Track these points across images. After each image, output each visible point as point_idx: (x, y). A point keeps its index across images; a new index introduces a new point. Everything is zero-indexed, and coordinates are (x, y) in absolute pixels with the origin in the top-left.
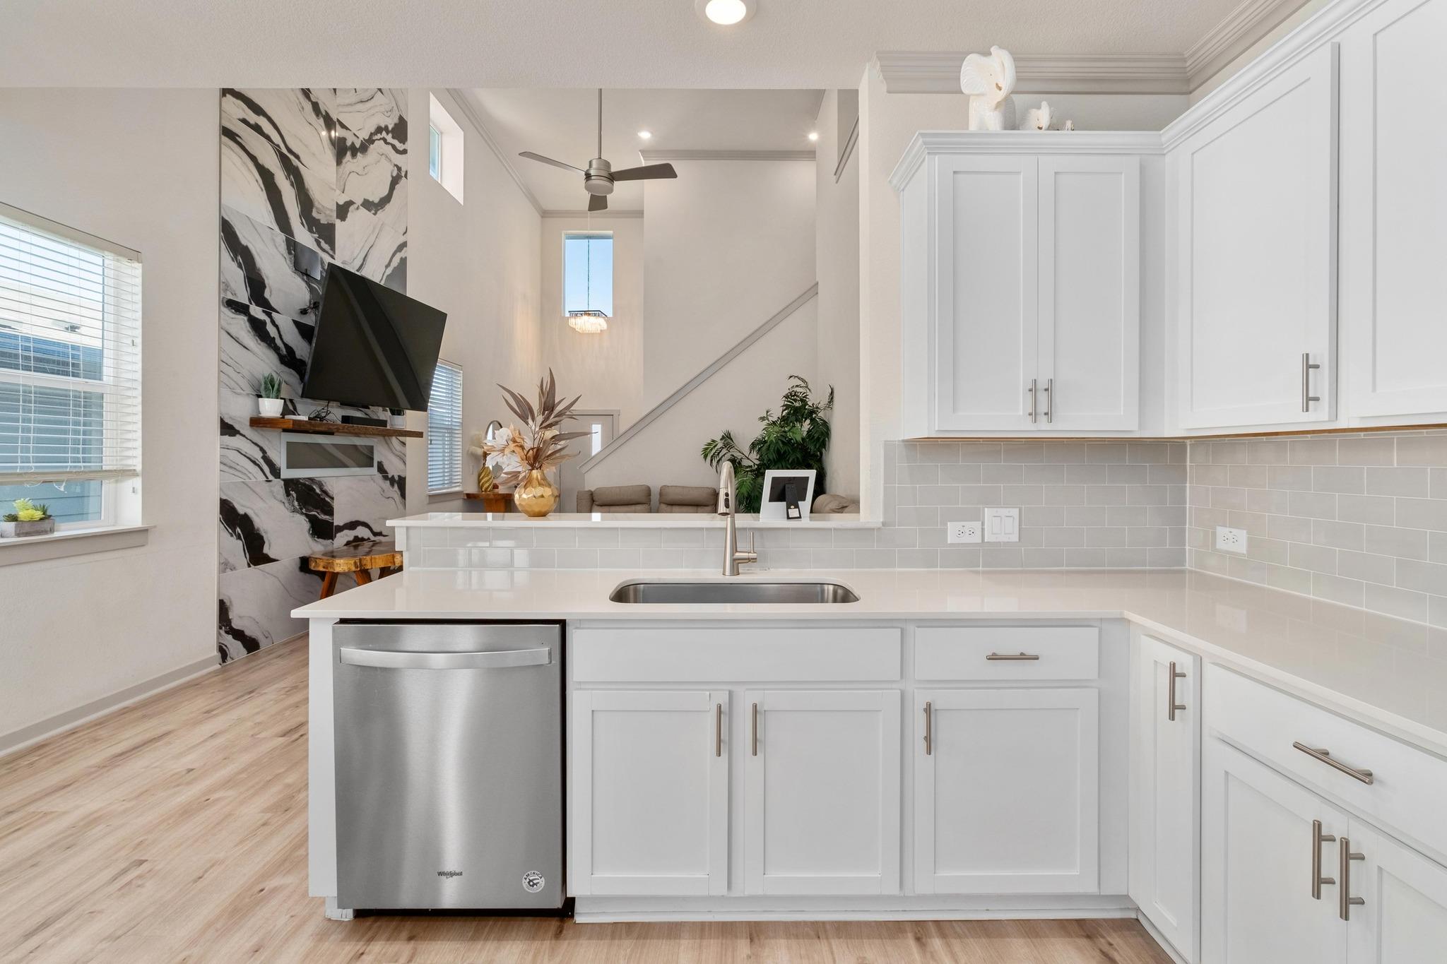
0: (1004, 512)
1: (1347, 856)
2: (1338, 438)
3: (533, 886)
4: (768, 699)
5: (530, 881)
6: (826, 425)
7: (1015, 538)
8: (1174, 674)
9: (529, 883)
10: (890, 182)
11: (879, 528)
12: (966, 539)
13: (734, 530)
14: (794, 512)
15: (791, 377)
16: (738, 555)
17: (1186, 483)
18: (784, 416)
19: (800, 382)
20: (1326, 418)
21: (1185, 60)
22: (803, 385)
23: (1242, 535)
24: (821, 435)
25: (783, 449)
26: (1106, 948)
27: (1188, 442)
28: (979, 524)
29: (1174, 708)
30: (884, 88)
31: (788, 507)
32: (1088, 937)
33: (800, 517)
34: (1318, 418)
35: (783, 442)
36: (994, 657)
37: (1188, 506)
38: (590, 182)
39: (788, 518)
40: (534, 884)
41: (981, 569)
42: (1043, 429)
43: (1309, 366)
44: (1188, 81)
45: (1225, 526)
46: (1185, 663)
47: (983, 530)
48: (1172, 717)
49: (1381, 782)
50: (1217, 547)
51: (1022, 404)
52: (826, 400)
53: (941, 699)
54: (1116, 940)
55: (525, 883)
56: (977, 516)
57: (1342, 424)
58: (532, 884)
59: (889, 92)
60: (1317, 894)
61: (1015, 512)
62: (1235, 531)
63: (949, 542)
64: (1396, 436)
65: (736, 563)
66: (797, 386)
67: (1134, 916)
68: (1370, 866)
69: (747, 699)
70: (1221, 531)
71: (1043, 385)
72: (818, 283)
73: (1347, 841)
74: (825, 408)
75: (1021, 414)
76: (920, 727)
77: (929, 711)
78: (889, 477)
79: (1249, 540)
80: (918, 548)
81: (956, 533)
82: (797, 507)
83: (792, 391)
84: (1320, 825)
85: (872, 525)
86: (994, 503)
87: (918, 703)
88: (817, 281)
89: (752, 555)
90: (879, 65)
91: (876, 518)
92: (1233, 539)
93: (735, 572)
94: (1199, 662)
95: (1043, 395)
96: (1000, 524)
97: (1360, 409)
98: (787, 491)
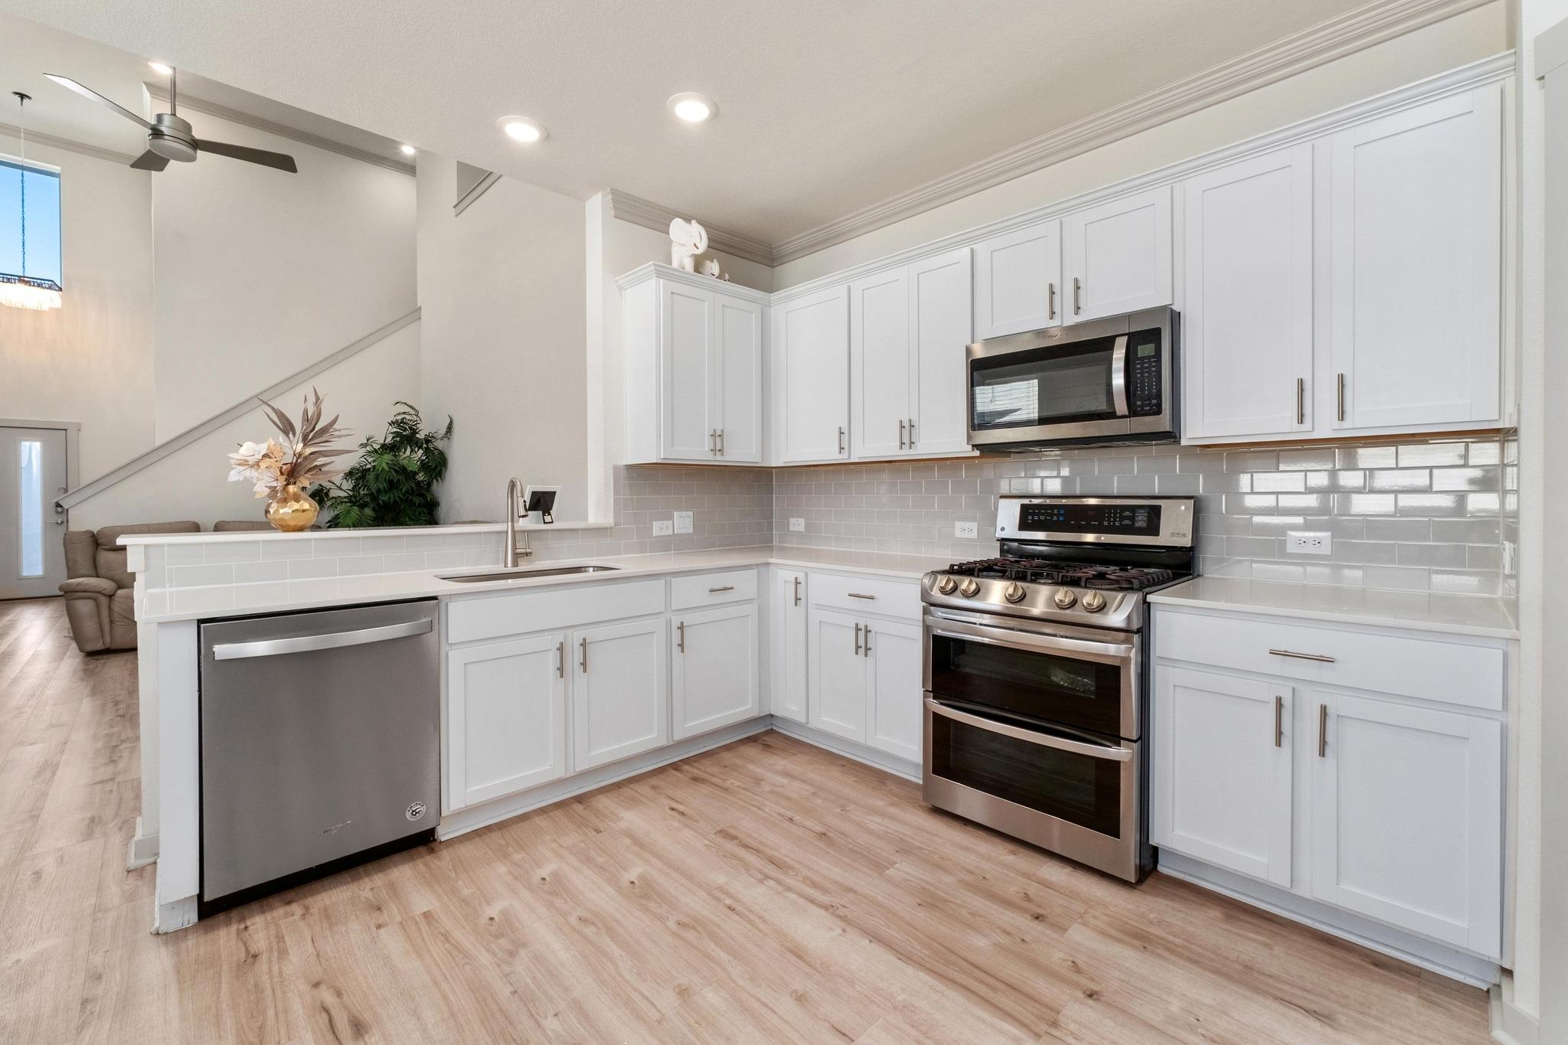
0: (684, 514)
1: (867, 632)
3: (415, 815)
4: (591, 634)
5: (413, 811)
6: (442, 454)
7: (692, 529)
8: (797, 583)
9: (412, 813)
10: (616, 281)
11: (611, 528)
12: (664, 533)
13: (514, 532)
14: (548, 518)
15: (397, 403)
16: (518, 551)
17: (772, 494)
18: (386, 445)
19: (408, 409)
20: (846, 457)
21: (773, 249)
22: (412, 412)
23: (802, 521)
24: (437, 465)
25: (395, 477)
26: (763, 742)
27: (774, 470)
28: (671, 522)
29: (797, 599)
30: (612, 213)
31: (544, 515)
32: (754, 741)
33: (552, 522)
34: (842, 458)
35: (396, 471)
36: (712, 591)
37: (773, 508)
38: (167, 146)
39: (545, 523)
40: (417, 813)
41: (672, 552)
42: (718, 460)
43: (840, 433)
44: (773, 259)
45: (793, 516)
46: (801, 578)
47: (673, 526)
48: (796, 605)
49: (876, 598)
50: (792, 531)
51: (708, 444)
52: (443, 431)
53: (688, 619)
54: (766, 738)
55: (408, 815)
56: (671, 518)
57: (851, 460)
58: (414, 813)
59: (615, 217)
60: (857, 652)
61: (691, 514)
62: (797, 519)
63: (654, 535)
64: (864, 467)
65: (517, 556)
66: (404, 413)
67: (770, 728)
68: (873, 633)
69: (577, 637)
70: (792, 520)
71: (718, 432)
72: (420, 308)
73: (866, 627)
74: (442, 439)
75: (707, 449)
76: (676, 639)
77: (681, 628)
78: (616, 492)
79: (806, 524)
80: (635, 540)
81: (659, 528)
82: (549, 514)
83: (399, 418)
84: (857, 625)
85: (606, 525)
86: (680, 509)
87: (676, 624)
88: (418, 306)
89: (528, 550)
90: (610, 197)
91: (608, 520)
92: (797, 524)
93: (515, 564)
94: (806, 574)
95: (718, 439)
96: (682, 522)
97: (859, 453)
98: (542, 502)
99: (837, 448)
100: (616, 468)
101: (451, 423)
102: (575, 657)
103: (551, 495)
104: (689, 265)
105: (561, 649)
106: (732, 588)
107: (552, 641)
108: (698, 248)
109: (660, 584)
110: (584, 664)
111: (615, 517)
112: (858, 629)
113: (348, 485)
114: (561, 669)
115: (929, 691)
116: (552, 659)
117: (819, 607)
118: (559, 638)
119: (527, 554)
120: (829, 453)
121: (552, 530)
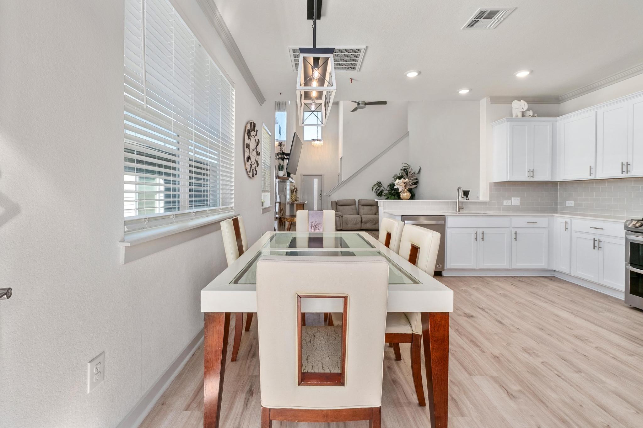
0: (516, 198)
1: (599, 241)
2: (595, 181)
4: (485, 230)
7: (519, 204)
8: (566, 223)
9: (438, 266)
10: (492, 125)
11: (488, 202)
12: (508, 204)
13: (459, 202)
14: (467, 199)
15: (403, 163)
16: (460, 207)
17: (558, 192)
19: (406, 165)
20: (594, 177)
21: (559, 97)
22: (408, 166)
26: (550, 279)
27: (558, 183)
28: (511, 201)
29: (566, 229)
30: (490, 103)
31: (466, 197)
33: (469, 200)
34: (592, 177)
36: (528, 223)
37: (558, 197)
38: (359, 106)
40: (440, 266)
41: (511, 211)
42: (532, 179)
43: (591, 168)
44: (559, 101)
45: (568, 201)
46: (568, 221)
48: (566, 231)
49: (604, 229)
50: (566, 205)
51: (527, 174)
52: (417, 171)
53: (519, 231)
56: (511, 199)
57: (597, 178)
59: (491, 104)
60: (594, 249)
61: (519, 198)
62: (571, 202)
63: (504, 205)
65: (459, 209)
67: (553, 276)
68: (603, 242)
69: (480, 231)
70: (567, 202)
71: (531, 170)
72: (409, 131)
73: (599, 239)
74: (417, 174)
75: (526, 176)
76: (514, 236)
77: (516, 233)
78: (490, 190)
79: (574, 203)
80: (497, 206)
81: (505, 203)
82: (468, 197)
83: (404, 168)
84: (594, 239)
85: (487, 201)
86: (514, 196)
87: (514, 231)
88: (408, 131)
89: (463, 207)
90: (489, 98)
91: (487, 199)
92: (570, 203)
93: (459, 211)
94: (571, 220)
95: (531, 173)
96: (515, 201)
97: (600, 176)
98: (466, 193)
99: (589, 174)
100: (490, 183)
101: (420, 168)
102: (480, 236)
103: (469, 191)
104: (520, 115)
105: (476, 233)
106: (537, 223)
107: (474, 231)
108: (523, 109)
109: (508, 218)
110: (483, 239)
111: (490, 198)
112: (595, 240)
113: (388, 189)
114: (476, 239)
115: (628, 263)
116: (473, 236)
117: (577, 232)
118: (475, 230)
119: (462, 208)
120: (585, 176)
121: (469, 202)
